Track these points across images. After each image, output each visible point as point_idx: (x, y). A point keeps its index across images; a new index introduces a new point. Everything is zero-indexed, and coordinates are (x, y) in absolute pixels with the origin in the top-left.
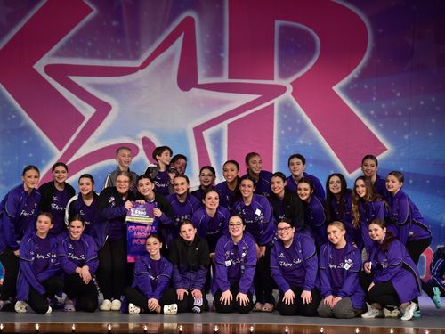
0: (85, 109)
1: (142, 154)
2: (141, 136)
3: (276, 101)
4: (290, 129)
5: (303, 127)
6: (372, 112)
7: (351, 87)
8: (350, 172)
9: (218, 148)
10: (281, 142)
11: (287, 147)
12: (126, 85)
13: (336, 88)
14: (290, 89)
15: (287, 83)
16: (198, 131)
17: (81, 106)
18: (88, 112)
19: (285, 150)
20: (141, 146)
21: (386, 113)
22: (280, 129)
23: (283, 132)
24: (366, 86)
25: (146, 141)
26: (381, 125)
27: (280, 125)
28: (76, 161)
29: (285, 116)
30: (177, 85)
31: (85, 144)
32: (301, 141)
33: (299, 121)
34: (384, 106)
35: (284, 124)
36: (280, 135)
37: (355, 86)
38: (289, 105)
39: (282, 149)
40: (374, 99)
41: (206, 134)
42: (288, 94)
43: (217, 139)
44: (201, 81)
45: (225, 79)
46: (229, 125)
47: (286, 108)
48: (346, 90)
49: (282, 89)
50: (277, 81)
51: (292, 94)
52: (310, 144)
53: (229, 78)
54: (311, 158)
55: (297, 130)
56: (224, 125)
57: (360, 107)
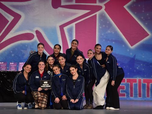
0: (9, 17)
1: (36, 38)
2: (35, 30)
3: (98, 13)
4: (104, 26)
5: (110, 25)
6: (142, 18)
7: (132, 6)
8: (132, 46)
9: (71, 35)
10: (100, 32)
11: (103, 34)
12: (27, 6)
13: (125, 7)
14: (104, 7)
15: (102, 5)
16: (62, 27)
17: (7, 16)
18: (10, 18)
19: (101, 36)
20: (35, 35)
21: (149, 18)
22: (99, 26)
23: (101, 28)
24: (139, 6)
25: (37, 32)
26: (146, 24)
27: (99, 24)
28: (5, 41)
29: (102, 20)
30: (51, 6)
31: (9, 34)
32: (109, 32)
33: (108, 22)
34: (148, 14)
35: (101, 24)
36: (99, 29)
37: (135, 5)
38: (103, 15)
39: (100, 35)
40: (143, 11)
41: (65, 29)
42: (103, 10)
43: (70, 31)
44: (63, 4)
45: (74, 3)
46: (76, 25)
47: (102, 16)
48: (130, 7)
49: (100, 8)
50: (98, 4)
51: (105, 10)
52: (113, 33)
53: (76, 2)
54: (114, 39)
55: (107, 27)
56: (74, 25)
57: (136, 15)
